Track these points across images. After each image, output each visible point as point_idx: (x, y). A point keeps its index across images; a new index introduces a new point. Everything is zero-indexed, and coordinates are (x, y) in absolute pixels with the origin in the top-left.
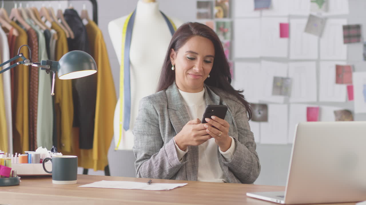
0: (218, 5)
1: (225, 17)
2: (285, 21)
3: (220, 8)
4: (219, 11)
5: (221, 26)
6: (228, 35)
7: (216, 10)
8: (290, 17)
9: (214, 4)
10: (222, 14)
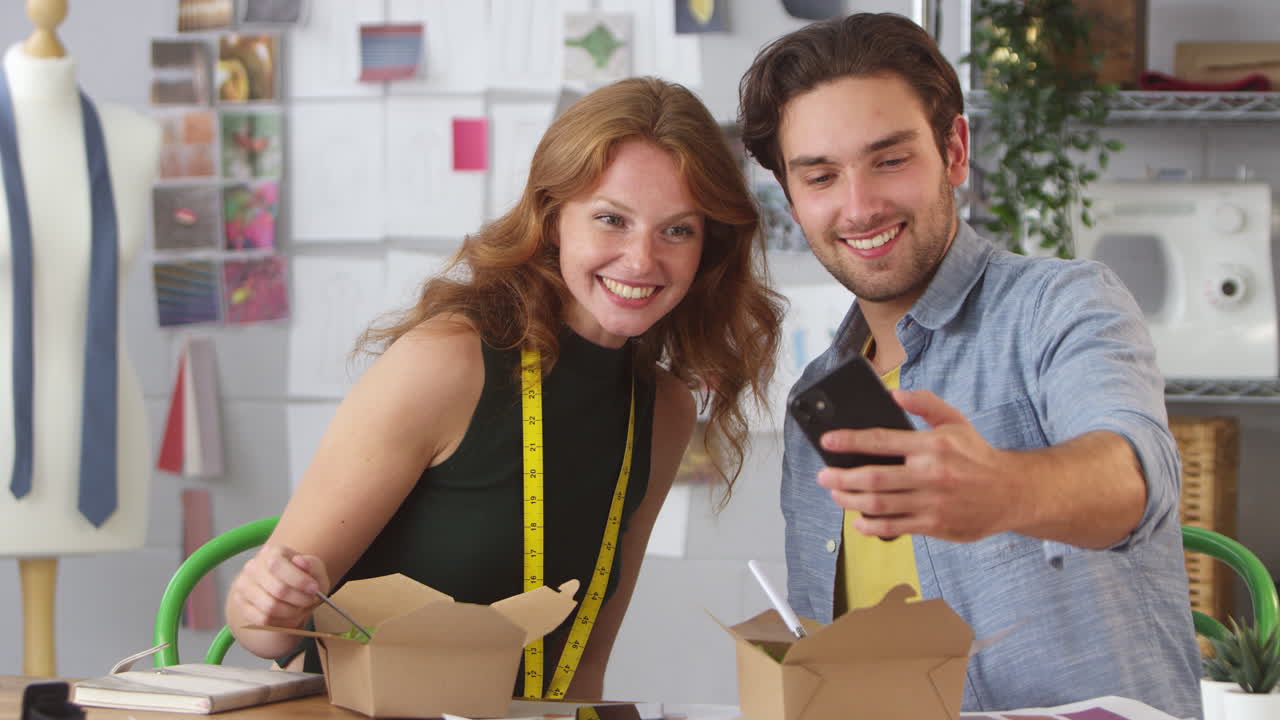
0: (227, 53)
1: (253, 96)
2: (472, 111)
3: (236, 65)
4: (235, 77)
5: (242, 130)
6: (270, 160)
7: (222, 72)
8: (490, 96)
9: (216, 50)
10: (243, 86)
